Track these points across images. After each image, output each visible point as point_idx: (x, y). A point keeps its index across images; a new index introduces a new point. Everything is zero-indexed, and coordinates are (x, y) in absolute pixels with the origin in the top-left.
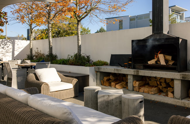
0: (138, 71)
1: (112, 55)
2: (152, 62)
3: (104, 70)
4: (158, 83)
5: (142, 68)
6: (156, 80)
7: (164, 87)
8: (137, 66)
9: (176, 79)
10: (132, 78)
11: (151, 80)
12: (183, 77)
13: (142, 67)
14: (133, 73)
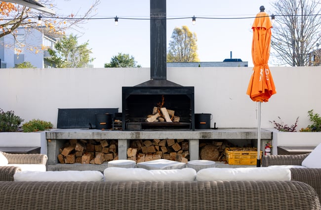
0: (139, 134)
1: (60, 110)
2: (152, 119)
3: (69, 136)
4: (157, 148)
5: (140, 129)
6: (154, 144)
7: (165, 153)
8: (131, 126)
9: (193, 139)
10: (125, 144)
11: (144, 145)
12: (203, 137)
13: (139, 127)
14: (129, 137)
